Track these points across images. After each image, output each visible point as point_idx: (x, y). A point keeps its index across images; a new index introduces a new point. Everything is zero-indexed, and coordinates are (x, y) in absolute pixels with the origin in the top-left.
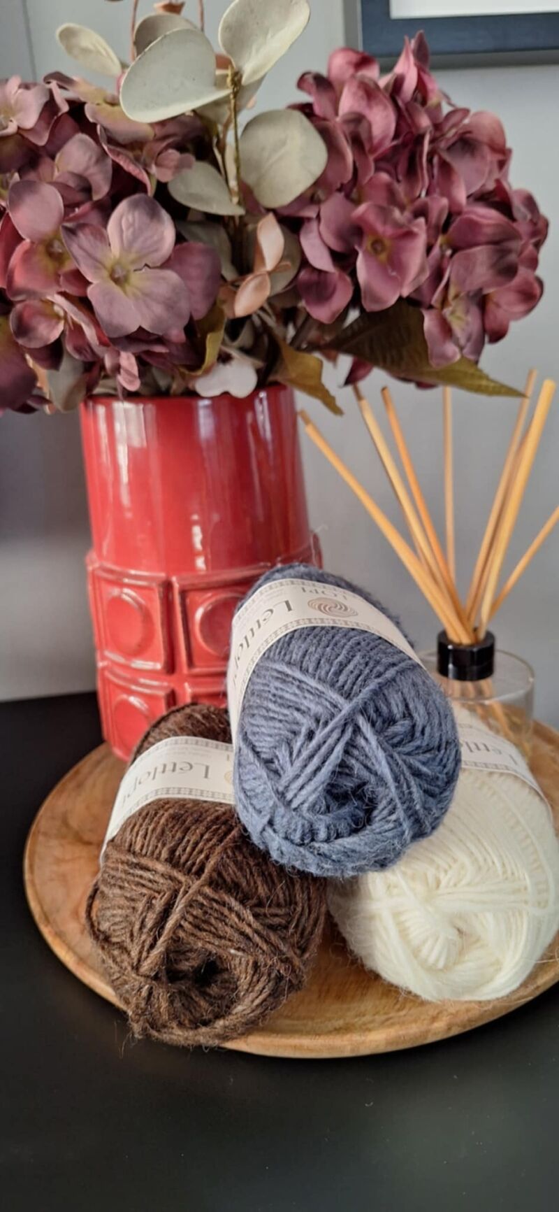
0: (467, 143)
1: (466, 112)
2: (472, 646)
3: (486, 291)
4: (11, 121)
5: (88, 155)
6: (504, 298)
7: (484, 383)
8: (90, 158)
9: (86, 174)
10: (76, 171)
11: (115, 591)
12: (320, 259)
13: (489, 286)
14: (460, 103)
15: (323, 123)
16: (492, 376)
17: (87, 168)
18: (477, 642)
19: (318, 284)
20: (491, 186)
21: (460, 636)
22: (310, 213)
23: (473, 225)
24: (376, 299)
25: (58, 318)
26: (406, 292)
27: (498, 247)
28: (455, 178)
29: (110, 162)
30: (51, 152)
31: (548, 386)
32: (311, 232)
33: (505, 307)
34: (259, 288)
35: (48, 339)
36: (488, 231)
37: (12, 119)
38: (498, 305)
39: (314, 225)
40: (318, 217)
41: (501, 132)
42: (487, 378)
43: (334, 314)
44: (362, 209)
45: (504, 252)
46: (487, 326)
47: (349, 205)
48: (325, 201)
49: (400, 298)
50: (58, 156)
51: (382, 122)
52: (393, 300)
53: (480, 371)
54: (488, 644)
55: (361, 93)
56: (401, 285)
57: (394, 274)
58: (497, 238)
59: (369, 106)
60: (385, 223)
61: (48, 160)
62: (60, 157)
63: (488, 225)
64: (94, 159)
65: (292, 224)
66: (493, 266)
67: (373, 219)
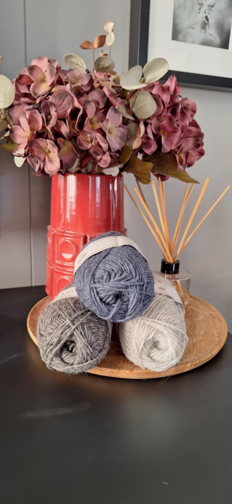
0: (185, 108)
1: (186, 99)
2: (172, 263)
3: (189, 152)
4: (79, 82)
5: (99, 96)
6: (194, 154)
7: (188, 178)
8: (100, 96)
9: (98, 101)
10: (95, 99)
11: (62, 240)
12: (151, 136)
13: (191, 149)
14: (184, 97)
15: (155, 96)
16: (191, 176)
17: (98, 99)
18: (174, 263)
19: (147, 143)
20: (191, 121)
21: (170, 260)
22: (149, 121)
23: (190, 131)
24: (165, 150)
25: (88, 142)
26: (173, 148)
27: (196, 138)
28: (186, 117)
29: (106, 98)
30: (87, 93)
31: (208, 180)
32: (149, 127)
33: (194, 156)
34: (138, 141)
35: (88, 148)
36: (194, 133)
37: (78, 81)
38: (192, 156)
39: (150, 125)
40: (151, 124)
41: (196, 106)
42: (189, 177)
43: (152, 152)
44: (164, 122)
45: (197, 140)
46: (188, 161)
47: (158, 121)
48: (152, 119)
49: (171, 150)
50: (89, 94)
51: (166, 98)
52: (169, 150)
53: (188, 174)
54: (178, 263)
55: (160, 89)
56: (171, 146)
57: (168, 143)
58: (196, 136)
59: (162, 94)
60: (170, 127)
61: (86, 95)
62: (90, 95)
63: (195, 132)
64: (101, 97)
65: (146, 124)
66: (194, 144)
67: (167, 125)
